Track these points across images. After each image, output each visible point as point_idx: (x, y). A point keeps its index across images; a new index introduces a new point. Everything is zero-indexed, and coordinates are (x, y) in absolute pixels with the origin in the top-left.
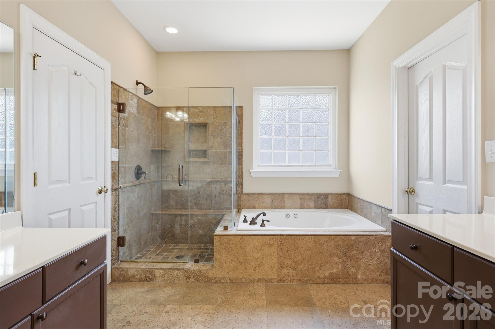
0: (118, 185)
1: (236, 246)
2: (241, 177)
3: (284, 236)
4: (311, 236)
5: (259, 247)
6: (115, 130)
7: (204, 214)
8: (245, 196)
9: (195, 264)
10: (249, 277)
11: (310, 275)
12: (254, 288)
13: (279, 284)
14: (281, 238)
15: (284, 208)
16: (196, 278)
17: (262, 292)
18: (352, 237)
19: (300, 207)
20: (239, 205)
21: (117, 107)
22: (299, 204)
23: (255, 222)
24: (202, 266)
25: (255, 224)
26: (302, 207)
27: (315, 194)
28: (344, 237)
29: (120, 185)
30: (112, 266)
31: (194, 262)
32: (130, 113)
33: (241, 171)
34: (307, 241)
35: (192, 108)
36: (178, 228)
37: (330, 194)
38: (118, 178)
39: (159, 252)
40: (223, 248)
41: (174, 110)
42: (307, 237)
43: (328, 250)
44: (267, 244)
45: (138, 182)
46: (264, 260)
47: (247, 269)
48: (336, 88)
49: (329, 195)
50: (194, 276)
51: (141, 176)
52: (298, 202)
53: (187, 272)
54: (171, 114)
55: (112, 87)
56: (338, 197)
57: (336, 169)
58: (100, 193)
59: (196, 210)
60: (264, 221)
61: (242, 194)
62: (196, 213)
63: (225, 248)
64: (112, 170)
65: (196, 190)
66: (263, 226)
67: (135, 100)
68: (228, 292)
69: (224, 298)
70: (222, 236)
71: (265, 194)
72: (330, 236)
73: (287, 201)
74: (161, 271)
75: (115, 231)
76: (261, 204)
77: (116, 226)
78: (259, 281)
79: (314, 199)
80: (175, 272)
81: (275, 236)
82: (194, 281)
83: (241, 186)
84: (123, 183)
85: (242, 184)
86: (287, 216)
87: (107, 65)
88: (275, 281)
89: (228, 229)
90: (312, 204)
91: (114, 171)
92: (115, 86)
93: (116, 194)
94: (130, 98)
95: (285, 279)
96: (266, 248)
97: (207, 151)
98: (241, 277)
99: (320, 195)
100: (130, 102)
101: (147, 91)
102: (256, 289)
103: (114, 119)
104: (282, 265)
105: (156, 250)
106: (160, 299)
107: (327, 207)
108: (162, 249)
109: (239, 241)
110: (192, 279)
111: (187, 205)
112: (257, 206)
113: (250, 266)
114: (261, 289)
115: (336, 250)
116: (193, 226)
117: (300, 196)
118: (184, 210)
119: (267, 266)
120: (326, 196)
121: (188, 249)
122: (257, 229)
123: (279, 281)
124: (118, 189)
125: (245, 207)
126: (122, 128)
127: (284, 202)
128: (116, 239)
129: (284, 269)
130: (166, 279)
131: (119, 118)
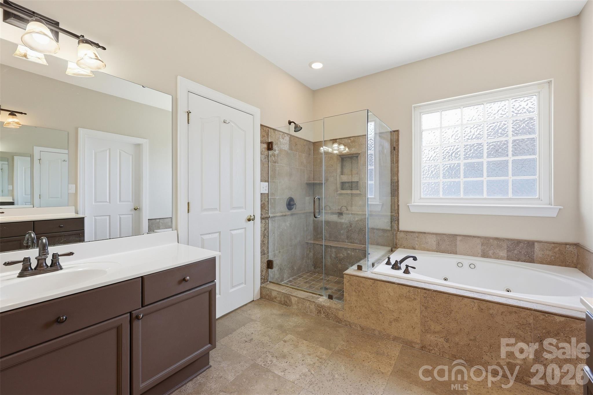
0: (268, 215)
1: (368, 290)
2: (396, 211)
3: (429, 290)
4: (474, 300)
5: (395, 298)
6: (265, 166)
7: (353, 249)
8: (402, 233)
9: (328, 299)
10: (383, 331)
11: (471, 354)
12: (385, 346)
13: (423, 352)
14: (426, 293)
15: (456, 254)
16: (326, 314)
17: (394, 355)
18: (556, 317)
19: (481, 255)
20: (395, 243)
21: (267, 146)
22: (480, 251)
23: (398, 266)
24: (334, 304)
25: (399, 268)
26: (485, 255)
27: (508, 240)
28: (539, 313)
29: (269, 215)
30: (261, 284)
31: (328, 298)
32: (281, 151)
33: (397, 205)
34: (466, 305)
35: (344, 139)
36: (329, 260)
37: (539, 242)
38: (268, 208)
39: (308, 280)
40: (353, 290)
41: (330, 144)
42: (466, 299)
43: (504, 327)
44: (405, 297)
45: (289, 213)
46: (402, 315)
47: (380, 320)
48: (551, 81)
49: (536, 244)
50: (324, 313)
51: (293, 206)
52: (479, 249)
53: (318, 306)
54: (327, 148)
55: (261, 129)
56: (555, 248)
57: (552, 205)
58: (249, 220)
59: (348, 243)
60: (409, 267)
61: (398, 231)
62: (346, 247)
63: (355, 290)
64: (261, 201)
65: (348, 223)
66: (406, 273)
67: (287, 138)
68: (353, 341)
69: (345, 346)
70: (352, 276)
71: (429, 233)
72: (509, 307)
73: (460, 245)
74: (296, 299)
75: (264, 254)
76: (423, 245)
77: (265, 249)
78: (395, 339)
79: (506, 247)
80: (308, 304)
81: (417, 289)
82: (324, 318)
83: (397, 222)
84: (273, 213)
85: (398, 220)
86: (459, 265)
87: (257, 111)
88: (417, 346)
89: (362, 270)
90: (503, 253)
91: (263, 202)
92: (265, 128)
93: (266, 222)
94: (280, 137)
95: (432, 348)
96: (404, 300)
97: (359, 182)
98: (373, 328)
99: (518, 242)
100: (281, 140)
101: (298, 128)
102: (388, 348)
103: (263, 157)
104: (427, 328)
105: (307, 277)
106: (286, 326)
107: (531, 260)
108: (313, 278)
109: (371, 286)
110: (323, 315)
111: (339, 237)
112: (417, 247)
113: (384, 318)
114: (395, 350)
115: (522, 331)
116: (342, 260)
117: (482, 241)
118: (337, 242)
119: (406, 324)
120: (531, 244)
121: (336, 282)
122: (398, 275)
123: (423, 348)
124: (268, 218)
125: (402, 246)
126: (272, 164)
127: (456, 245)
128: (266, 261)
129: (430, 335)
130: (300, 308)
131: (268, 155)
